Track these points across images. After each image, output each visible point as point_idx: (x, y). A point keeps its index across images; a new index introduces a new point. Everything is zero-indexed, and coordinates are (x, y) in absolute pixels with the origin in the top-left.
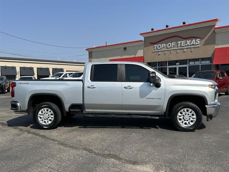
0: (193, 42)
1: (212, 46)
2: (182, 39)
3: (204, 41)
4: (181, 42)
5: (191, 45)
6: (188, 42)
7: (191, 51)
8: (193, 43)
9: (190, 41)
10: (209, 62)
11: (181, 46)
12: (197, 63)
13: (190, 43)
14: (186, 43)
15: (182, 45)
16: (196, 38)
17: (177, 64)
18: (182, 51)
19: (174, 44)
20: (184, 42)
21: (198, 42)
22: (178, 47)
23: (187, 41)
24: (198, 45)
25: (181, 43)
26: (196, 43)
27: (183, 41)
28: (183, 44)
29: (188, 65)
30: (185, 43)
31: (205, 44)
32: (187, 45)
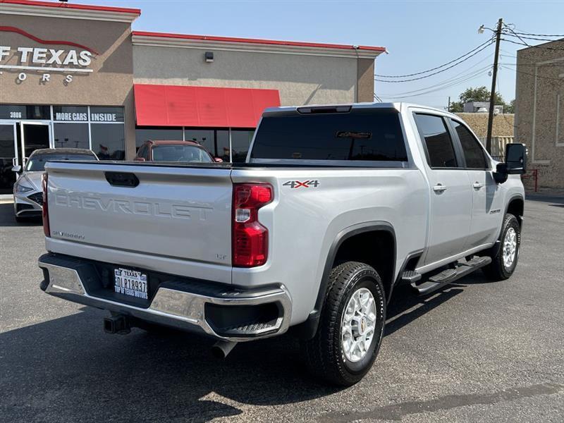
0: (72, 58)
1: (125, 77)
2: (34, 43)
3: (102, 59)
4: (31, 50)
5: (63, 66)
6: (56, 56)
7: (66, 83)
8: (72, 61)
9: (61, 52)
10: (114, 117)
11: (31, 63)
12: (79, 118)
13: (63, 58)
14: (49, 56)
15: (35, 60)
16: (80, 47)
17: (13, 115)
18: (37, 78)
19: (8, 54)
20: (40, 53)
21: (84, 61)
22: (20, 63)
23: (52, 51)
24: (84, 67)
25: (31, 55)
26: (81, 62)
27: (37, 50)
28: (39, 58)
29: (52, 121)
30: (44, 55)
31: (107, 68)
32: (51, 61)
